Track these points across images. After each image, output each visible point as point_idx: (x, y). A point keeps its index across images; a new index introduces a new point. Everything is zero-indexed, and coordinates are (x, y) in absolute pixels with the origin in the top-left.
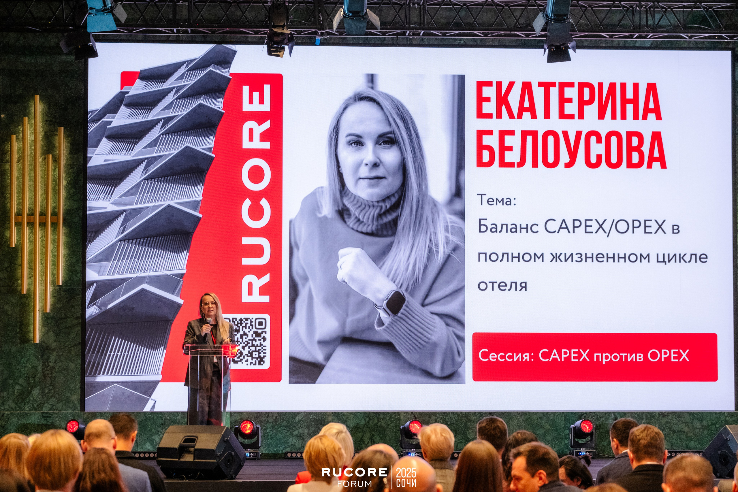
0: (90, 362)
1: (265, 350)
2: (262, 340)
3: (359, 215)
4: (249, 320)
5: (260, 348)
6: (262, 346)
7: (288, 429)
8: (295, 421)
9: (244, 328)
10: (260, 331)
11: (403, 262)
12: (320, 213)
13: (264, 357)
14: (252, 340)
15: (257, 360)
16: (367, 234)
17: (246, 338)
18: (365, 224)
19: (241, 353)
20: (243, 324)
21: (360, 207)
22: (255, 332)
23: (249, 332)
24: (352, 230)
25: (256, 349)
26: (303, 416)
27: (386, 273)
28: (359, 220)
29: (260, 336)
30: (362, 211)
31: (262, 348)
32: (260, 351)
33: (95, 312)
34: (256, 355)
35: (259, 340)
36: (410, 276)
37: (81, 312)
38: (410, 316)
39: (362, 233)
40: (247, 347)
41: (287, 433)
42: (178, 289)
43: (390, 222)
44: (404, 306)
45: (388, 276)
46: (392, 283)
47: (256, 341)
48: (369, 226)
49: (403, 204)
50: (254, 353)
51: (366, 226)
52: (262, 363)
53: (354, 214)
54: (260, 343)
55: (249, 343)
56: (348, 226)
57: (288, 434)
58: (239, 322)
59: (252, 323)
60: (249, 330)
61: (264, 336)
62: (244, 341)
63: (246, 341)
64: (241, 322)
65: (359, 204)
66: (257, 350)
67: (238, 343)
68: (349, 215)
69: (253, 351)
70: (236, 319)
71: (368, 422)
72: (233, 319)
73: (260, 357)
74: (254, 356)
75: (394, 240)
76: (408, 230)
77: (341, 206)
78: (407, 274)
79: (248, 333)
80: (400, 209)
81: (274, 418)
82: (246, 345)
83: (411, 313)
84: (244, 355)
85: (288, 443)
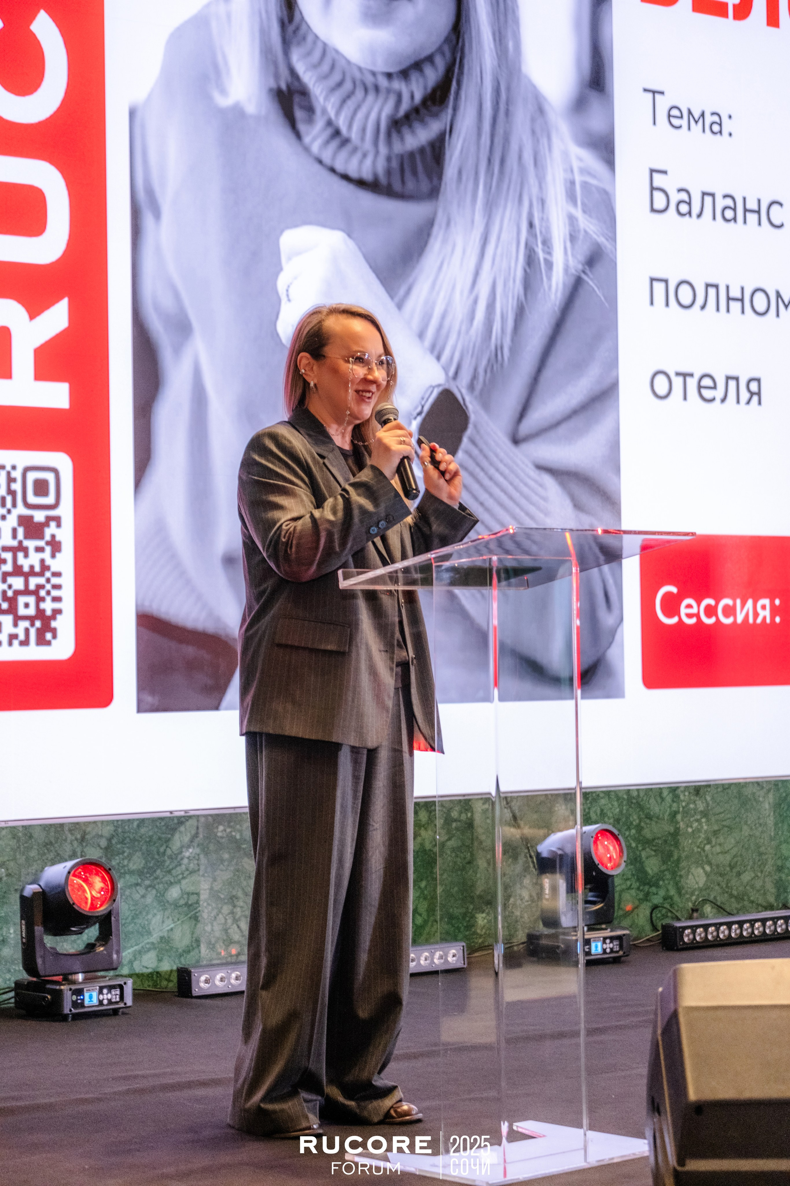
1: (59, 587)
2: (48, 549)
3: (338, 113)
4: (4, 474)
5: (42, 580)
6: (48, 574)
7: (147, 882)
8: (169, 852)
10: (39, 516)
11: (462, 293)
12: (224, 92)
13: (56, 612)
14: (14, 551)
15: (33, 624)
16: (360, 183)
18: (355, 150)
21: (340, 84)
22: (22, 521)
24: (317, 166)
25: (27, 583)
26: (193, 832)
27: (416, 323)
28: (337, 133)
29: (42, 536)
30: (344, 101)
31: (48, 580)
32: (42, 593)
34: (27, 605)
35: (38, 549)
36: (479, 340)
38: (481, 475)
39: (345, 177)
41: (143, 896)
43: (422, 150)
44: (465, 440)
45: (421, 335)
46: (434, 361)
47: (26, 555)
48: (365, 156)
49: (457, 93)
50: (21, 600)
51: (358, 155)
52: (49, 636)
53: (324, 111)
54: (42, 561)
56: (307, 149)
57: (149, 900)
59: (13, 486)
60: (4, 511)
61: (53, 537)
65: (336, 77)
66: (32, 586)
68: (310, 110)
69: (17, 593)
73: (40, 613)
74: (21, 611)
75: (435, 214)
76: (470, 185)
77: (284, 73)
78: (473, 331)
80: (450, 111)
81: (103, 843)
83: (485, 463)
85: (149, 933)
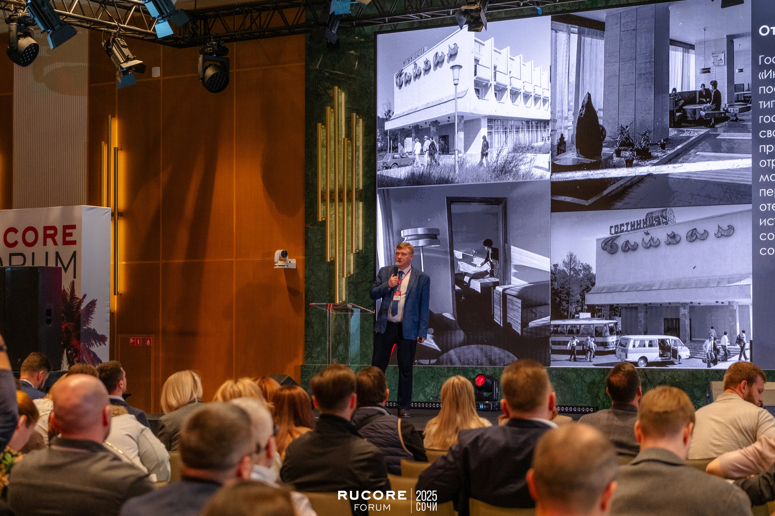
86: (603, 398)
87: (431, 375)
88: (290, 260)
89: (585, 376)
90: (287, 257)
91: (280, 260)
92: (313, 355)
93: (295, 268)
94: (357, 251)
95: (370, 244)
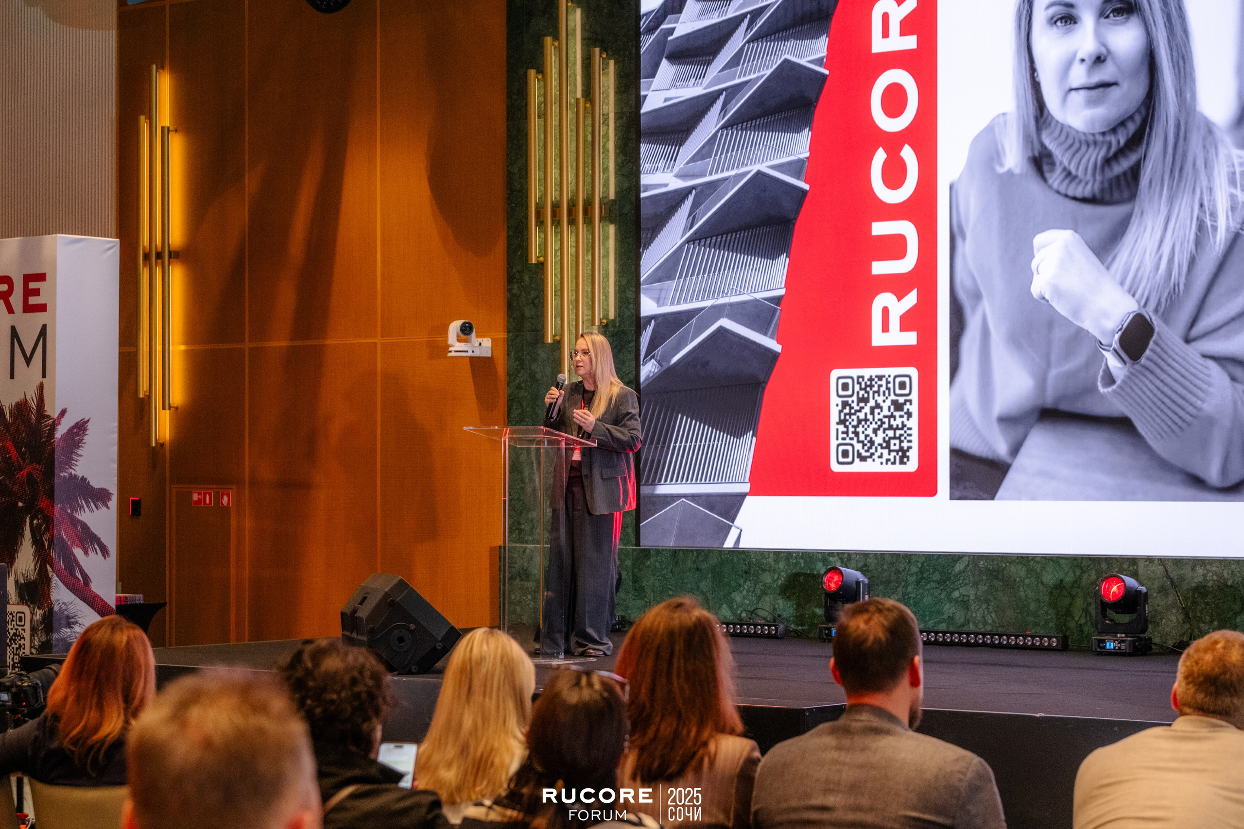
0: (647, 460)
1: (910, 435)
2: (906, 416)
3: (1070, 163)
4: (884, 379)
5: (902, 432)
6: (905, 429)
7: (942, 587)
8: (953, 573)
9: (876, 395)
10: (901, 400)
11: (1150, 254)
12: (1001, 165)
13: (909, 448)
14: (889, 417)
15: (898, 454)
16: (1084, 200)
17: (879, 414)
18: (1080, 181)
19: (872, 442)
20: (874, 386)
21: (1071, 146)
22: (894, 403)
23: (884, 401)
24: (1057, 196)
25: (895, 434)
26: (967, 563)
27: (1118, 277)
28: (1069, 174)
29: (902, 410)
30: (1074, 155)
31: (905, 432)
32: (902, 438)
33: (653, 370)
34: (895, 445)
35: (901, 416)
36: (1162, 281)
37: (634, 372)
38: (1162, 364)
39: (1075, 198)
40: (882, 429)
41: (940, 594)
42: (773, 325)
43: (1125, 174)
44: (1151, 343)
45: (1122, 283)
46: (1131, 298)
47: (895, 420)
48: (1087, 183)
49: (1150, 134)
50: (892, 442)
51: (1083, 184)
52: (905, 460)
53: (1061, 163)
54: (903, 422)
55: (884, 423)
56: (1050, 187)
57: (942, 596)
58: (868, 383)
59: (889, 385)
60: (885, 398)
61: (908, 410)
62: (876, 420)
63: (879, 420)
64: (871, 383)
65: (1070, 142)
66: (897, 435)
67: (866, 423)
68: (1053, 164)
69: (890, 438)
70: (863, 377)
71: (1080, 578)
72: (859, 377)
73: (901, 449)
74: (892, 447)
75: (1133, 210)
76: (1158, 189)
77: (1037, 146)
78: (1158, 277)
79: (882, 404)
80: (1144, 146)
81: (920, 565)
82: (880, 426)
83: (1165, 356)
84: (876, 444)
85: (943, 614)
86: (1081, 617)
87: (744, 568)
88: (480, 340)
89: (1044, 573)
90: (474, 334)
91: (459, 341)
92: (523, 527)
93: (489, 355)
94: (604, 321)
95: (627, 308)
